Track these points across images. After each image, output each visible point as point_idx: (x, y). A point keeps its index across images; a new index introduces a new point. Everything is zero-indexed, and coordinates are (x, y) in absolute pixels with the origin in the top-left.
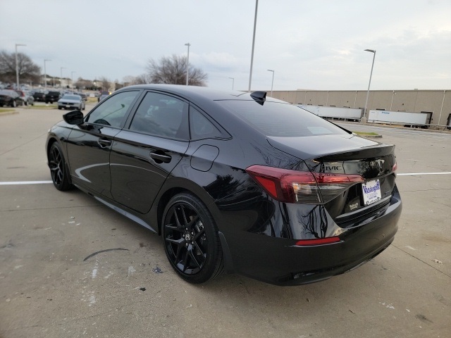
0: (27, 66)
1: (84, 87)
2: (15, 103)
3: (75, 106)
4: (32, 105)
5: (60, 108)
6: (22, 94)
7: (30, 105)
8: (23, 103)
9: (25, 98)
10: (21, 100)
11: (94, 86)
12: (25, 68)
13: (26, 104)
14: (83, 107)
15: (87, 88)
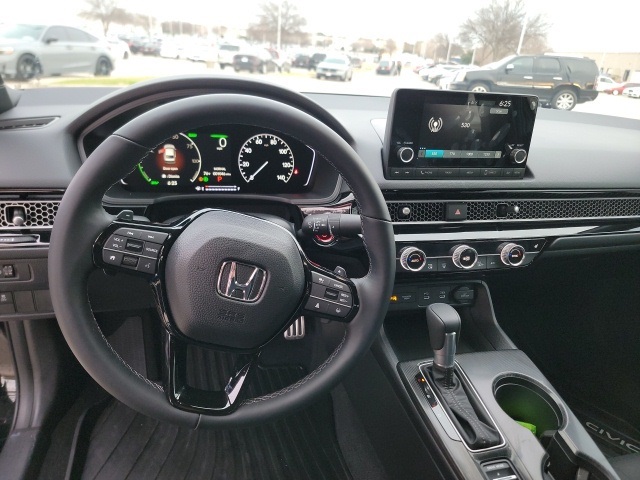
0: (294, 17)
1: (362, 49)
2: (265, 68)
3: (338, 73)
4: (288, 71)
5: (319, 76)
6: (276, 55)
7: (286, 73)
8: (276, 69)
9: (279, 62)
10: (273, 63)
11: (374, 47)
12: (291, 21)
13: (280, 69)
14: (349, 75)
15: (366, 51)
